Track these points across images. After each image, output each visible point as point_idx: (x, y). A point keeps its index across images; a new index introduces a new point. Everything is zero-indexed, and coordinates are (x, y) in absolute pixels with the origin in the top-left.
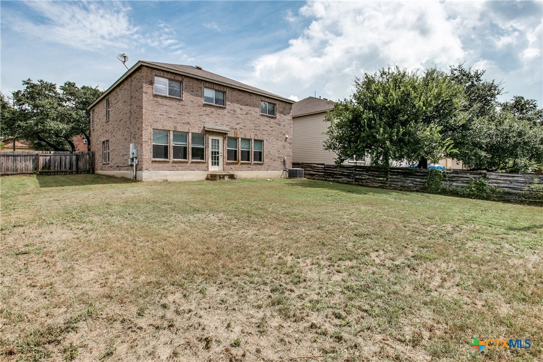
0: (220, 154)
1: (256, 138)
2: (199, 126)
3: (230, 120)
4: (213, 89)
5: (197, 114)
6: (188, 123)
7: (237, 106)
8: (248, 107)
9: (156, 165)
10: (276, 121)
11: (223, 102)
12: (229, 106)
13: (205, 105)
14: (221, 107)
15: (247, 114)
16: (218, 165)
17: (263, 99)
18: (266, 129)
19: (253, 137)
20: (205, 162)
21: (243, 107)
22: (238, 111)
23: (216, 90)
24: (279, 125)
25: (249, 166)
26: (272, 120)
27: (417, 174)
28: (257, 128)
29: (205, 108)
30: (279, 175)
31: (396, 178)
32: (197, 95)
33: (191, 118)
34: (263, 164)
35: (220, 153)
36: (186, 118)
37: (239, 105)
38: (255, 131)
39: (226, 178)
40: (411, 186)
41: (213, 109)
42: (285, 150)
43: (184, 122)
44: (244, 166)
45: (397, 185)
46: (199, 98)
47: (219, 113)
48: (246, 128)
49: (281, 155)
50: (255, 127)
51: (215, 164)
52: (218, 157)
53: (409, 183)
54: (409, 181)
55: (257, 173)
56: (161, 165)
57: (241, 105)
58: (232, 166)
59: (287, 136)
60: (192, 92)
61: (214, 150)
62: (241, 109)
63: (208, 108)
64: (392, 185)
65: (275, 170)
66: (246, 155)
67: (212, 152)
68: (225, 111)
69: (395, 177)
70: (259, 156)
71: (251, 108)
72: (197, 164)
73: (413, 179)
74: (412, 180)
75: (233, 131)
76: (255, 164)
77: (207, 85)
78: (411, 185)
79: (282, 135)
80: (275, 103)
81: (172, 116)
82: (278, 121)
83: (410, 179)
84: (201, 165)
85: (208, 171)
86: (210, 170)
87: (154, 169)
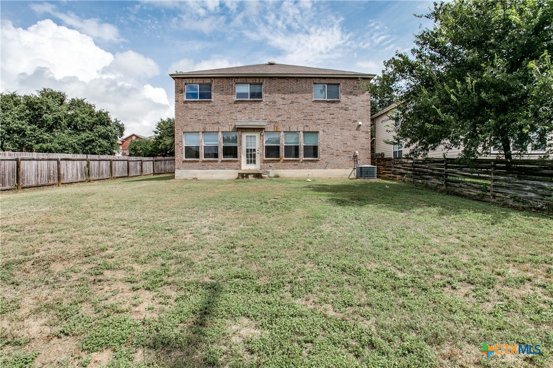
0: (257, 152)
1: (307, 129)
2: (230, 124)
3: (268, 113)
4: (246, 83)
5: (228, 112)
6: (218, 123)
7: (277, 97)
8: (293, 95)
9: (186, 164)
10: (340, 105)
11: (260, 95)
12: (266, 97)
13: (236, 102)
14: (256, 101)
15: (292, 103)
16: (254, 162)
17: (316, 81)
18: (322, 117)
19: (301, 129)
20: (237, 161)
21: (286, 96)
22: (281, 102)
23: (251, 84)
24: (346, 109)
25: (296, 163)
26: (333, 106)
27: (544, 171)
28: (309, 118)
29: (236, 105)
30: (345, 175)
31: (505, 181)
32: (227, 94)
33: (221, 117)
34: (317, 161)
35: (256, 150)
36: (215, 118)
37: (280, 95)
38: (304, 121)
39: (250, 177)
40: (531, 198)
41: (246, 105)
42: (357, 141)
43: (213, 122)
44: (289, 163)
45: (505, 194)
46: (230, 96)
47: (253, 107)
48: (291, 120)
49: (348, 149)
50: (305, 116)
51: (251, 162)
52: (255, 155)
53: (529, 191)
54: (528, 188)
55: (307, 172)
56: (191, 164)
57: (284, 94)
58: (271, 164)
59: (360, 123)
60: (222, 91)
61: (249, 148)
62: (284, 99)
63: (240, 105)
64: (497, 194)
65: (340, 168)
66: (293, 151)
67: (247, 150)
68: (262, 104)
69: (502, 178)
70: (313, 152)
71: (298, 96)
72: (228, 162)
73: (535, 182)
74: (533, 185)
75: (272, 125)
76: (305, 161)
77: (239, 80)
78: (533, 195)
79: (350, 123)
80: (338, 82)
81: (202, 118)
82: (343, 106)
83: (530, 182)
84: (232, 163)
85: (240, 169)
86: (243, 168)
87: (186, 168)
